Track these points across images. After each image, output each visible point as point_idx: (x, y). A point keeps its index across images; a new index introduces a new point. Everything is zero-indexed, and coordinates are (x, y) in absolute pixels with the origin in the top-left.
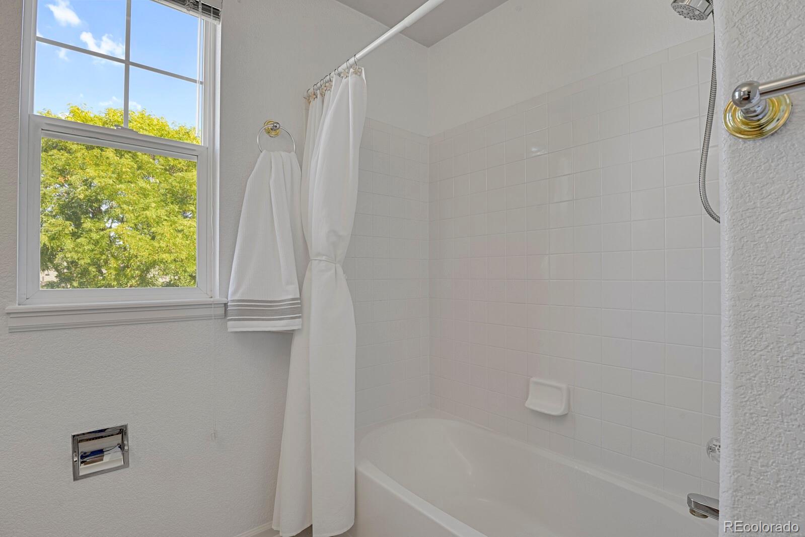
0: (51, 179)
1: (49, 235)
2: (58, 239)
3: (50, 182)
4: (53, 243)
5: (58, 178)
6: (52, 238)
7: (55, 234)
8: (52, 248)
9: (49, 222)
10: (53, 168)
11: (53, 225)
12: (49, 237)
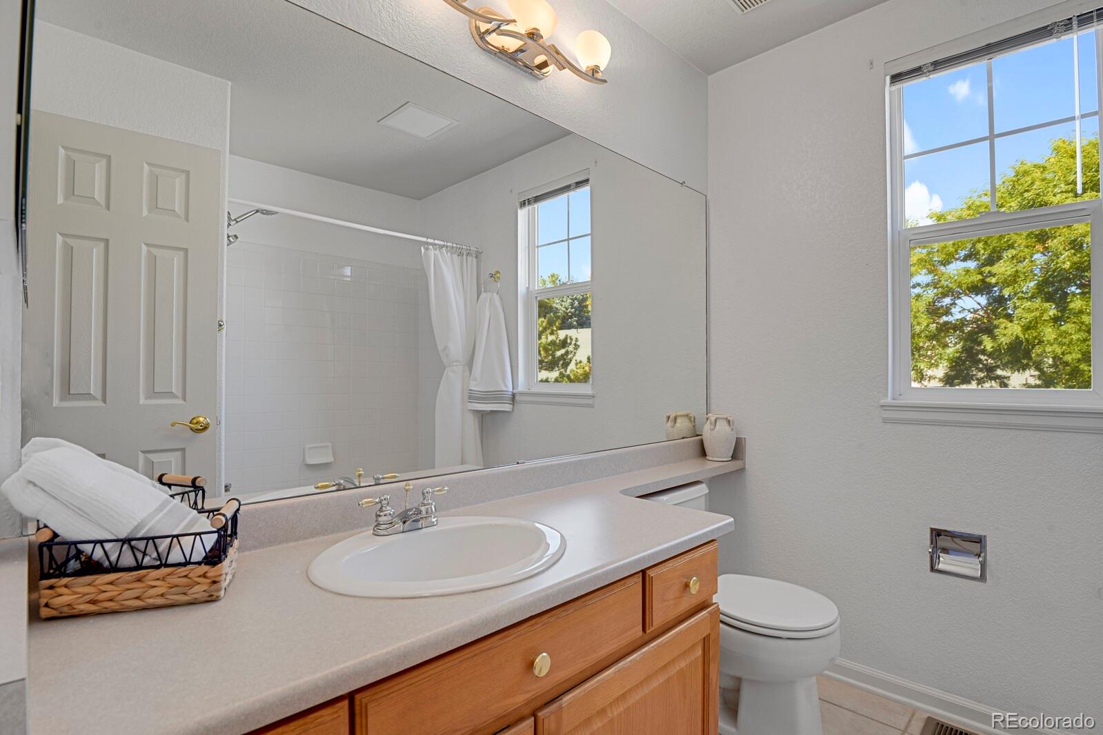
0: (1026, 250)
1: (1022, 324)
2: (1035, 328)
3: (1024, 254)
4: (1028, 334)
5: (1035, 247)
6: (1027, 328)
7: (1030, 322)
8: (1027, 340)
9: (1022, 307)
10: (1028, 235)
11: (1029, 310)
12: (1022, 327)
